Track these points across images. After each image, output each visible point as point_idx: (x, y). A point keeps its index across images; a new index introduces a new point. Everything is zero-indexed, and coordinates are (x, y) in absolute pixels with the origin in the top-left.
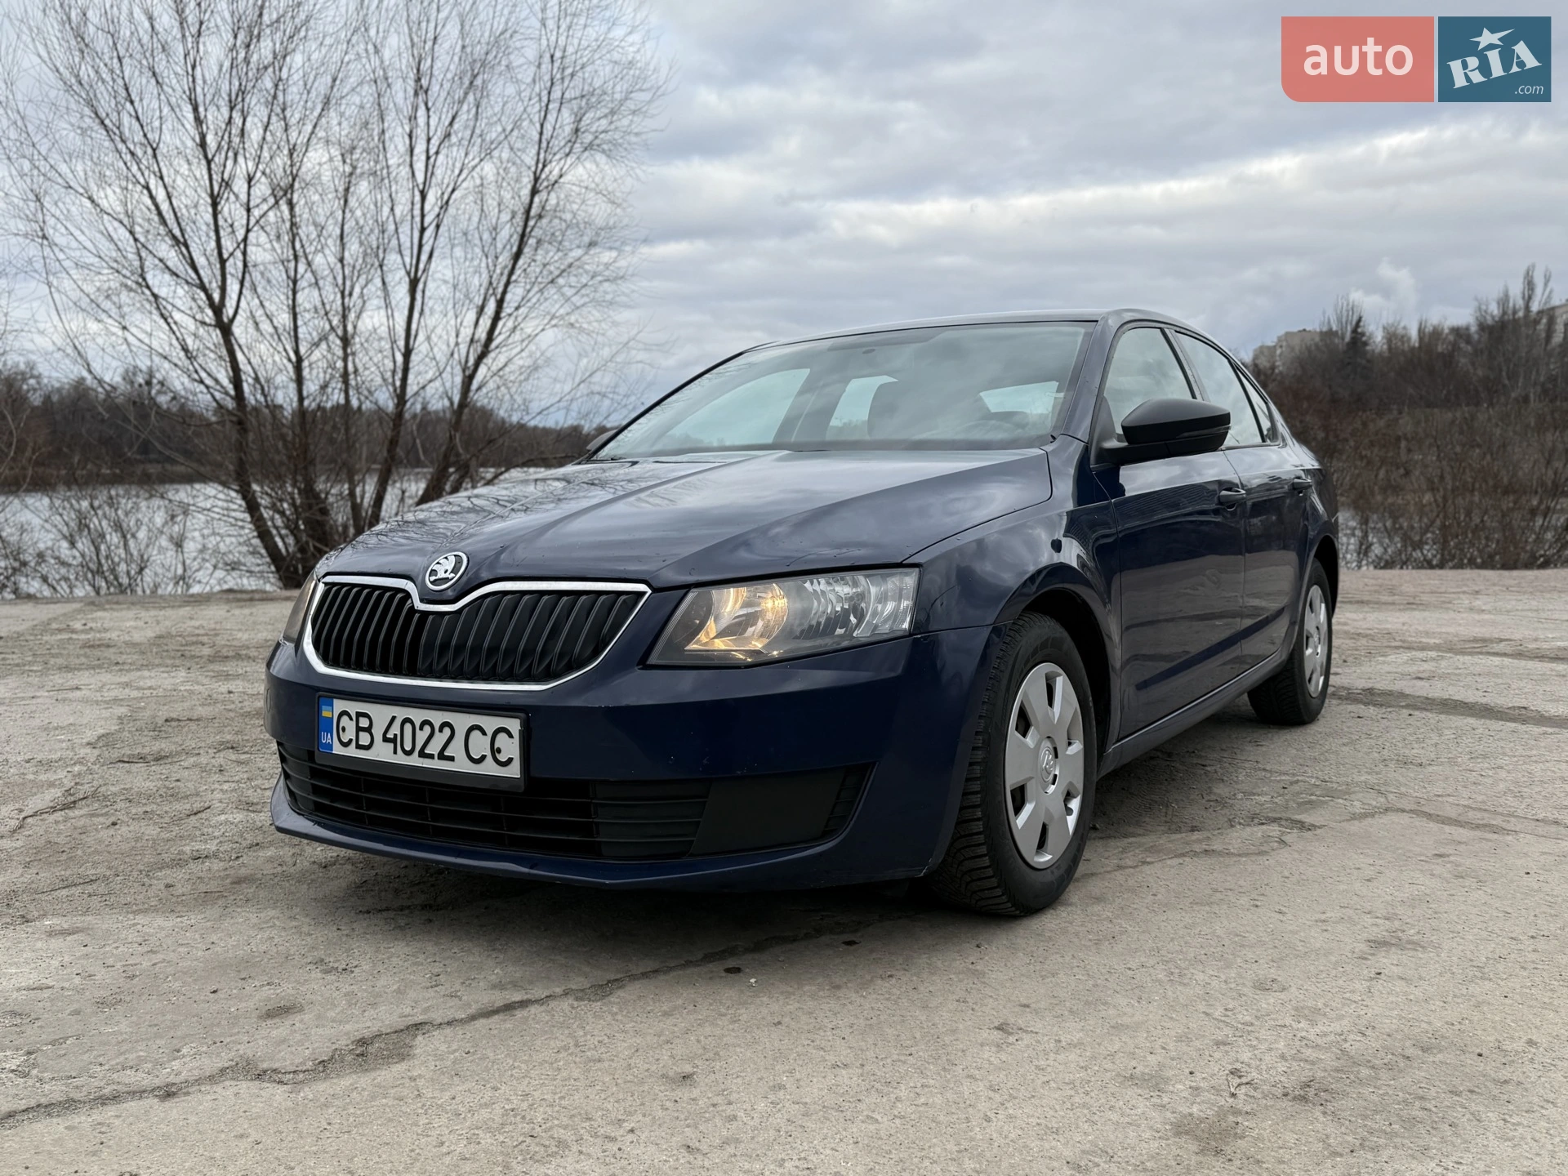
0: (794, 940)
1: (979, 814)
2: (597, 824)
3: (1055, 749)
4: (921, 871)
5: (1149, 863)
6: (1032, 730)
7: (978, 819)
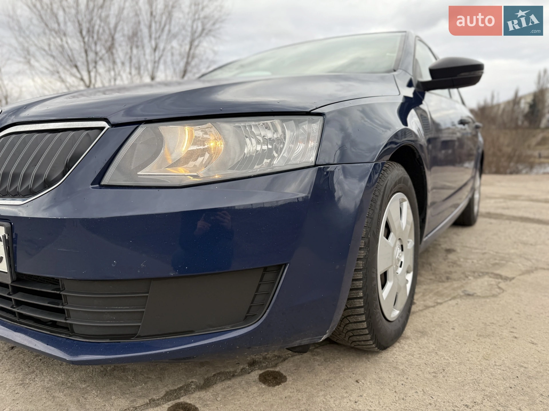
0: (233, 376)
1: (361, 294)
2: (68, 310)
3: (402, 246)
4: (321, 338)
5: (441, 304)
6: (392, 235)
7: (360, 298)
